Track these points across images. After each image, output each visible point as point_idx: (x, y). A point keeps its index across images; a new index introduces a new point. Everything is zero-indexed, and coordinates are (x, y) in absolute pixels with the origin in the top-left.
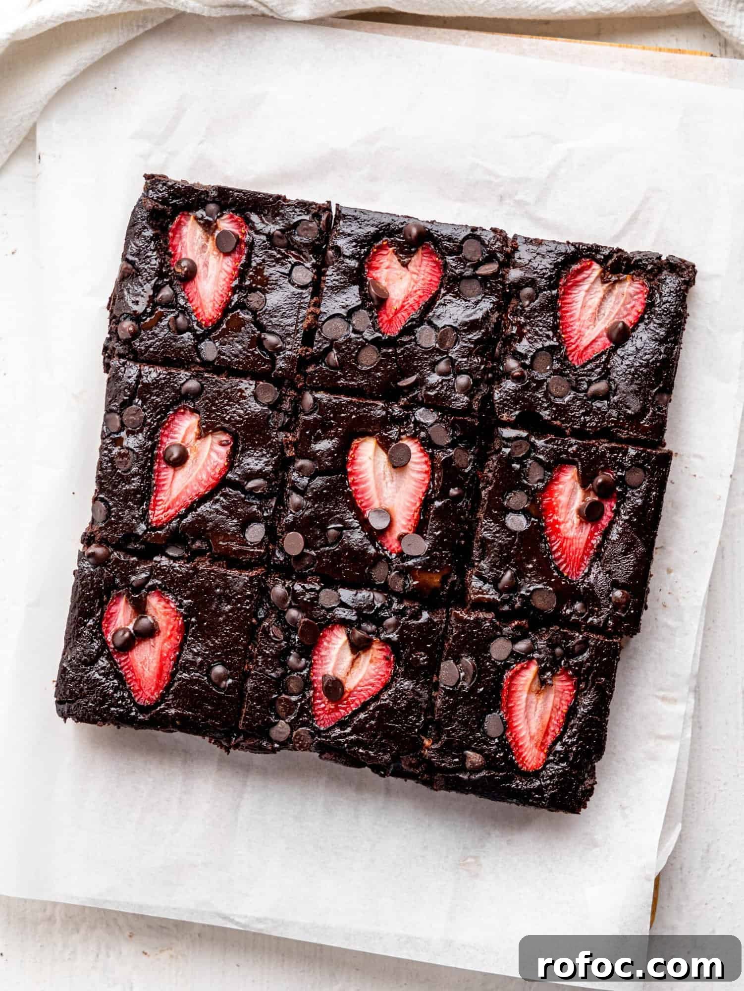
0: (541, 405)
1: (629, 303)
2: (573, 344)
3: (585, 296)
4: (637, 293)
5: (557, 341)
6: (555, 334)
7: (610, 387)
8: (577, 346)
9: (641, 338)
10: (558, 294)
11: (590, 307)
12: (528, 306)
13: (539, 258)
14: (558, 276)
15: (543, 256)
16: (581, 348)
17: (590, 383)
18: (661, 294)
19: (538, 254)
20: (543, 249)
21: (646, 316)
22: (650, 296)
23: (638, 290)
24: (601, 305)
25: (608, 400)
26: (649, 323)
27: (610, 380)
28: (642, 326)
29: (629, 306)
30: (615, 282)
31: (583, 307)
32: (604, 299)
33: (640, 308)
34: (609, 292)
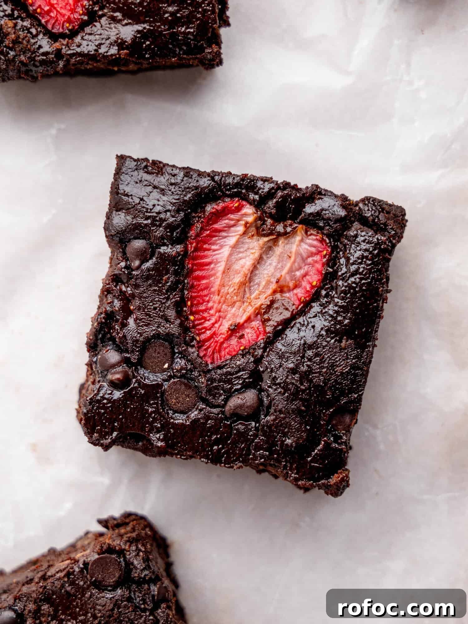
0: (151, 424)
1: (300, 268)
2: (206, 329)
3: (230, 255)
4: (312, 254)
5: (181, 325)
6: (179, 314)
7: (260, 401)
8: (214, 333)
9: (313, 327)
10: (186, 252)
11: (237, 272)
12: (138, 268)
13: (156, 194)
14: (187, 223)
15: (163, 192)
16: (220, 339)
17: (229, 394)
18: (348, 259)
19: (155, 187)
20: (162, 181)
21: (324, 293)
22: (332, 261)
23: (313, 250)
24: (255, 267)
25: (258, 421)
26: (329, 303)
27: (261, 390)
28: (316, 308)
29: (298, 274)
30: (279, 235)
31: (227, 270)
32: (260, 260)
33: (314, 279)
34: (268, 249)
